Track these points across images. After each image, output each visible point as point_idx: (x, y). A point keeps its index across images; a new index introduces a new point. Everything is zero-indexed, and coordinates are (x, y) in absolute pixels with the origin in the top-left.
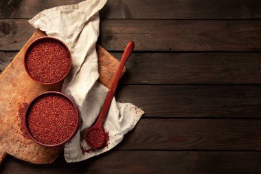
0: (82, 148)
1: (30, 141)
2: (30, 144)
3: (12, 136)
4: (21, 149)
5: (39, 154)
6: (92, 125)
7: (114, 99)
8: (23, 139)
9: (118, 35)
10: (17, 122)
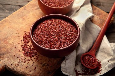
0: (76, 71)
1: (29, 58)
2: (29, 61)
3: (14, 54)
4: (20, 64)
5: (36, 69)
6: (86, 53)
7: (105, 37)
8: (24, 56)
9: (105, 4)
10: (21, 44)
